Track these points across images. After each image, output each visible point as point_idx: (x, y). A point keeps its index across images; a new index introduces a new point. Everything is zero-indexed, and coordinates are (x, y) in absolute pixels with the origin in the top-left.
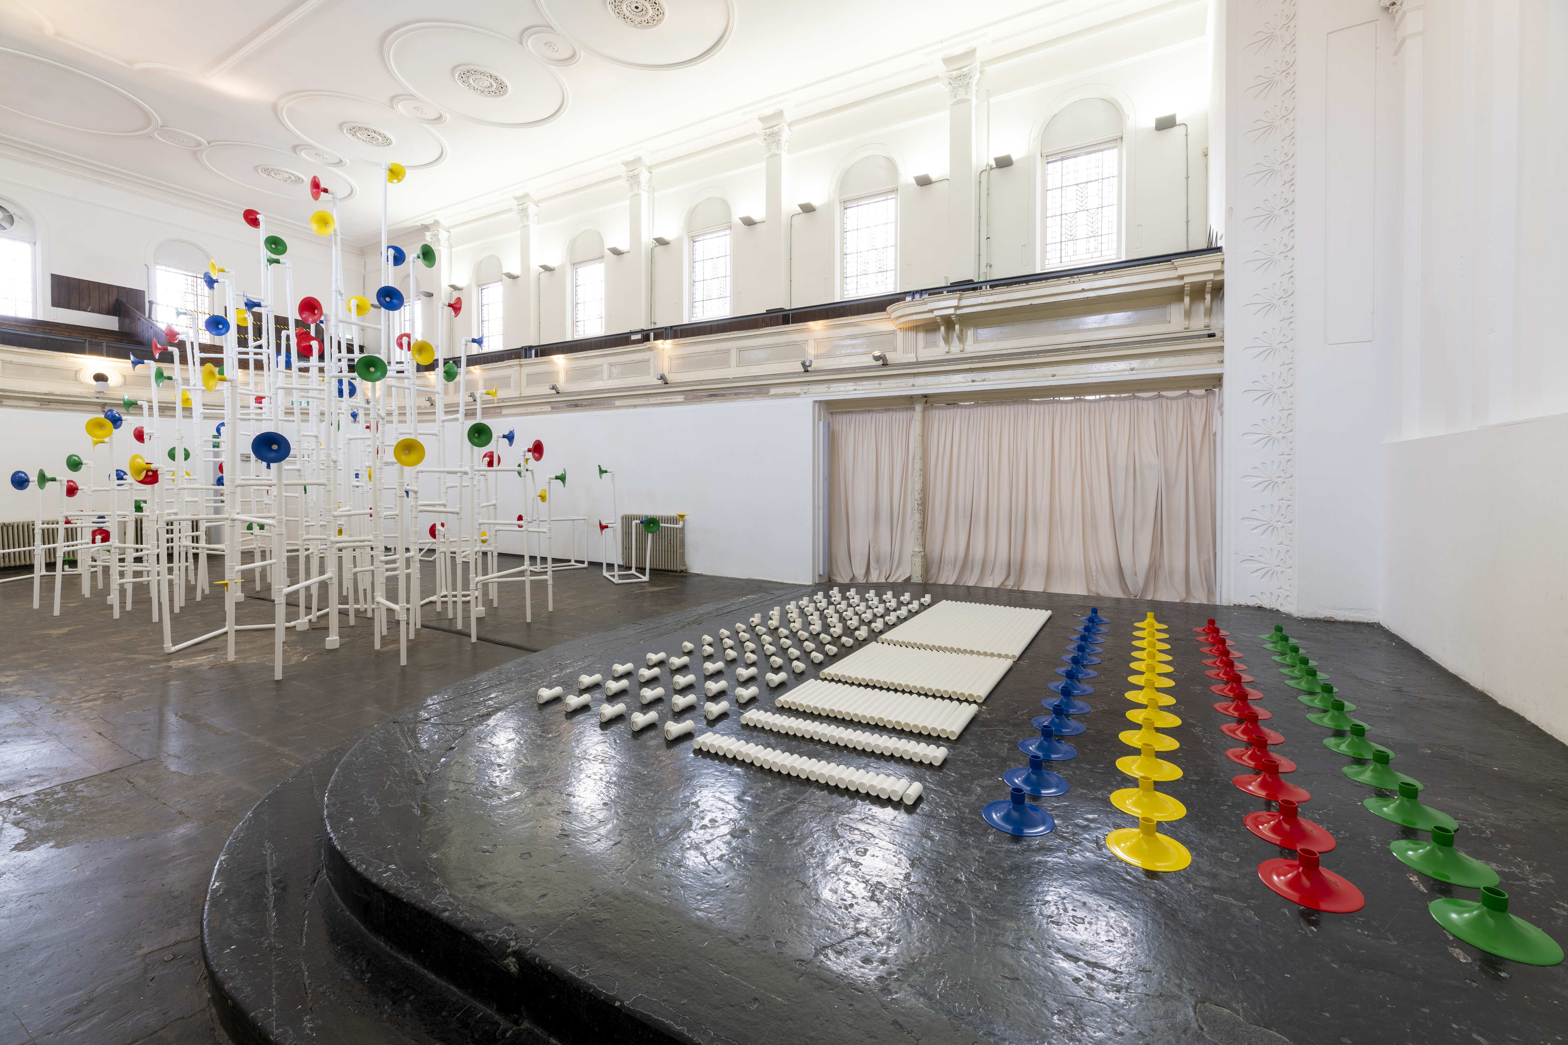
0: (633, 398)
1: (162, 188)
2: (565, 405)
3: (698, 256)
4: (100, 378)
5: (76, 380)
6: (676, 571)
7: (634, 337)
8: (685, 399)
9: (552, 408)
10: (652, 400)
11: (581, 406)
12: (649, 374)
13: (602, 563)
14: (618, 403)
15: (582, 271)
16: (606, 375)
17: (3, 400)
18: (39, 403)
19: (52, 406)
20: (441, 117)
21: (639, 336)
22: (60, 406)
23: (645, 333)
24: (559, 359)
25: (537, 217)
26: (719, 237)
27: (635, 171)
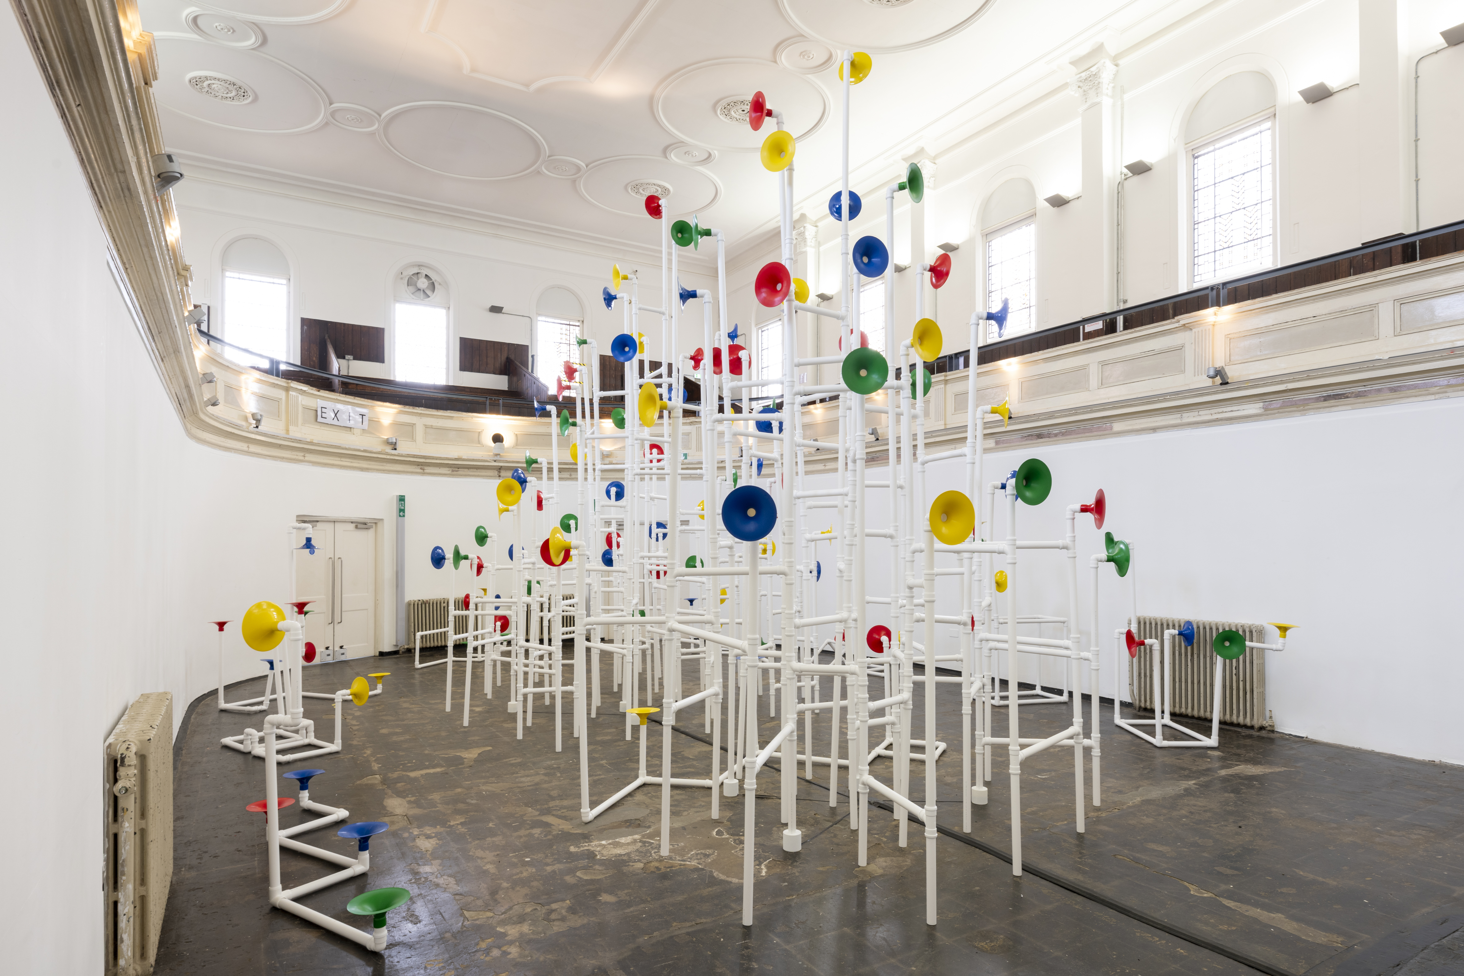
0: (1150, 416)
1: (544, 232)
2: (1019, 436)
3: (1203, 179)
4: (497, 439)
5: (479, 442)
6: (1252, 727)
7: (1090, 328)
8: (1266, 409)
9: (997, 443)
10: (1189, 417)
11: (1049, 436)
12: (1183, 371)
13: (1113, 700)
14: (1118, 426)
15: (998, 243)
16: (1094, 381)
17: (426, 468)
18: (451, 469)
19: (461, 472)
20: (710, 155)
21: (1099, 325)
22: (466, 472)
23: (1108, 318)
24: (1009, 364)
25: (934, 179)
26: (1246, 138)
27: (1093, 69)
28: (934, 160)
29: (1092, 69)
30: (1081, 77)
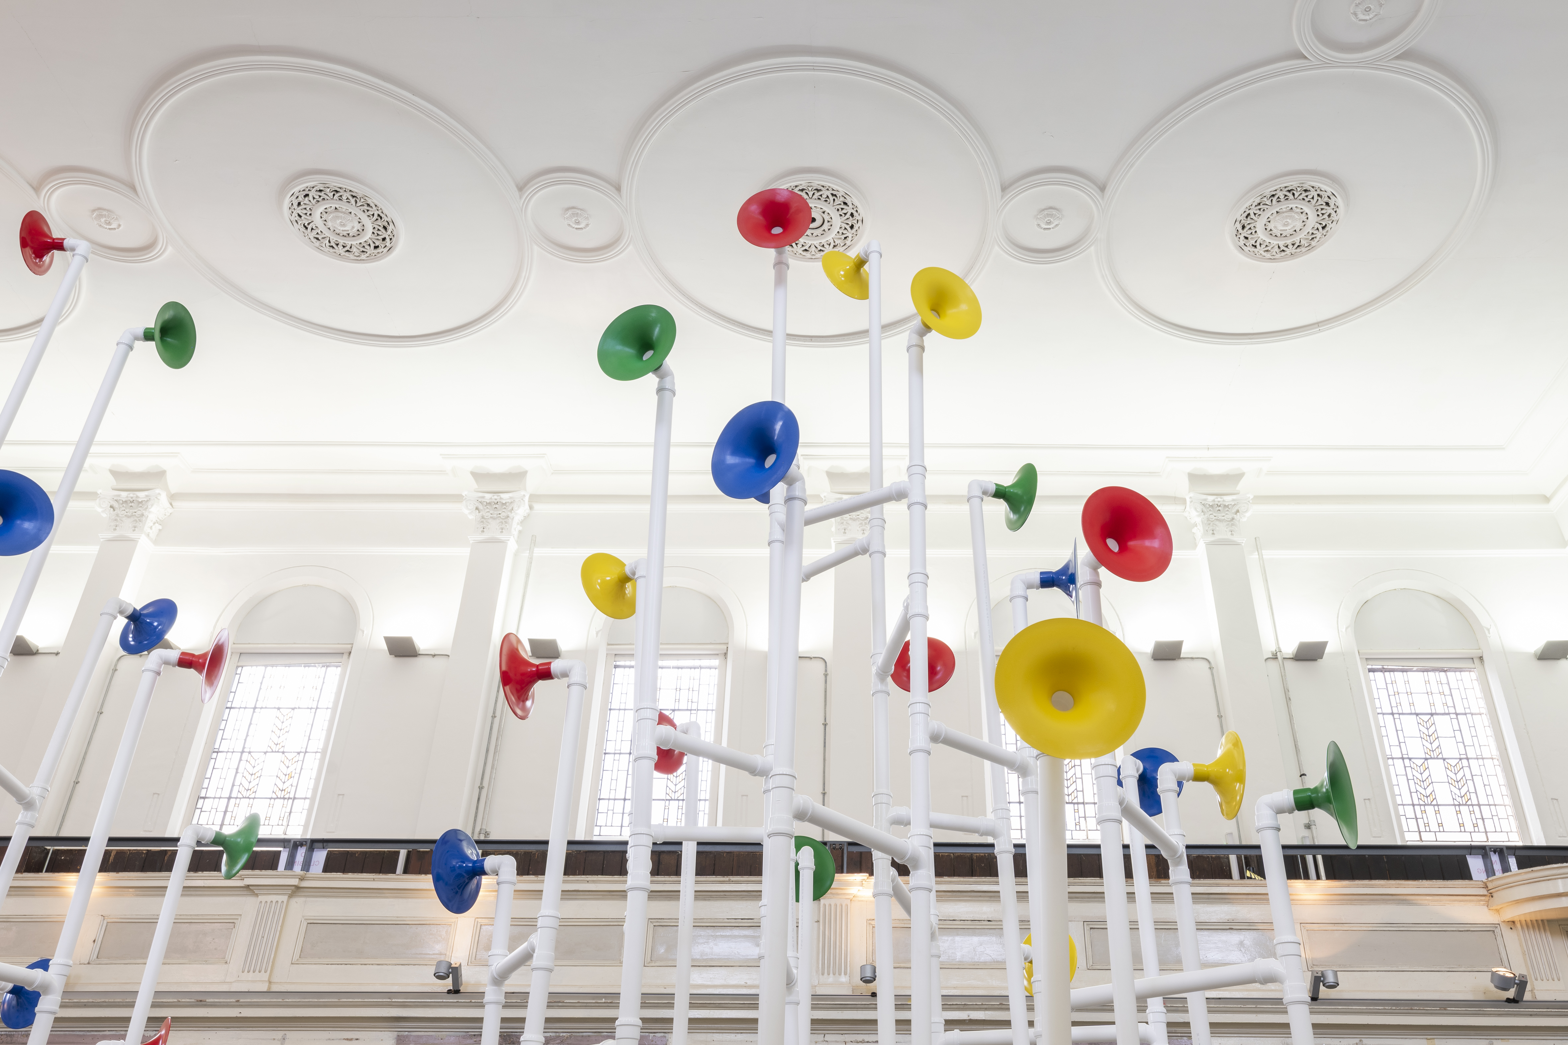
25: (160, 527)
26: (682, 668)
27: (505, 496)
28: (173, 497)
29: (502, 495)
30: (483, 497)
